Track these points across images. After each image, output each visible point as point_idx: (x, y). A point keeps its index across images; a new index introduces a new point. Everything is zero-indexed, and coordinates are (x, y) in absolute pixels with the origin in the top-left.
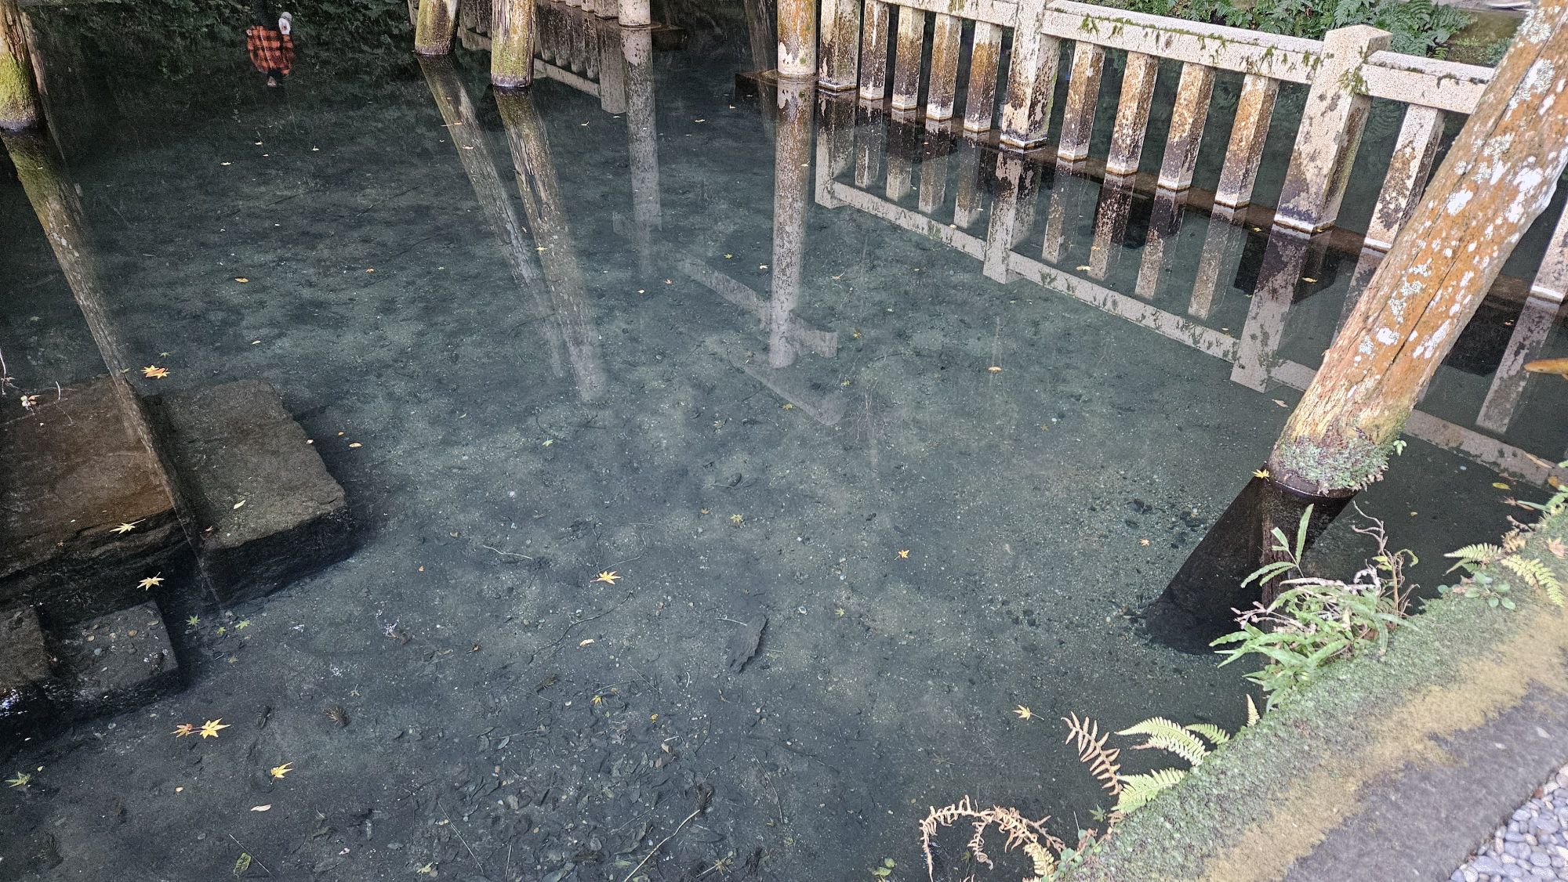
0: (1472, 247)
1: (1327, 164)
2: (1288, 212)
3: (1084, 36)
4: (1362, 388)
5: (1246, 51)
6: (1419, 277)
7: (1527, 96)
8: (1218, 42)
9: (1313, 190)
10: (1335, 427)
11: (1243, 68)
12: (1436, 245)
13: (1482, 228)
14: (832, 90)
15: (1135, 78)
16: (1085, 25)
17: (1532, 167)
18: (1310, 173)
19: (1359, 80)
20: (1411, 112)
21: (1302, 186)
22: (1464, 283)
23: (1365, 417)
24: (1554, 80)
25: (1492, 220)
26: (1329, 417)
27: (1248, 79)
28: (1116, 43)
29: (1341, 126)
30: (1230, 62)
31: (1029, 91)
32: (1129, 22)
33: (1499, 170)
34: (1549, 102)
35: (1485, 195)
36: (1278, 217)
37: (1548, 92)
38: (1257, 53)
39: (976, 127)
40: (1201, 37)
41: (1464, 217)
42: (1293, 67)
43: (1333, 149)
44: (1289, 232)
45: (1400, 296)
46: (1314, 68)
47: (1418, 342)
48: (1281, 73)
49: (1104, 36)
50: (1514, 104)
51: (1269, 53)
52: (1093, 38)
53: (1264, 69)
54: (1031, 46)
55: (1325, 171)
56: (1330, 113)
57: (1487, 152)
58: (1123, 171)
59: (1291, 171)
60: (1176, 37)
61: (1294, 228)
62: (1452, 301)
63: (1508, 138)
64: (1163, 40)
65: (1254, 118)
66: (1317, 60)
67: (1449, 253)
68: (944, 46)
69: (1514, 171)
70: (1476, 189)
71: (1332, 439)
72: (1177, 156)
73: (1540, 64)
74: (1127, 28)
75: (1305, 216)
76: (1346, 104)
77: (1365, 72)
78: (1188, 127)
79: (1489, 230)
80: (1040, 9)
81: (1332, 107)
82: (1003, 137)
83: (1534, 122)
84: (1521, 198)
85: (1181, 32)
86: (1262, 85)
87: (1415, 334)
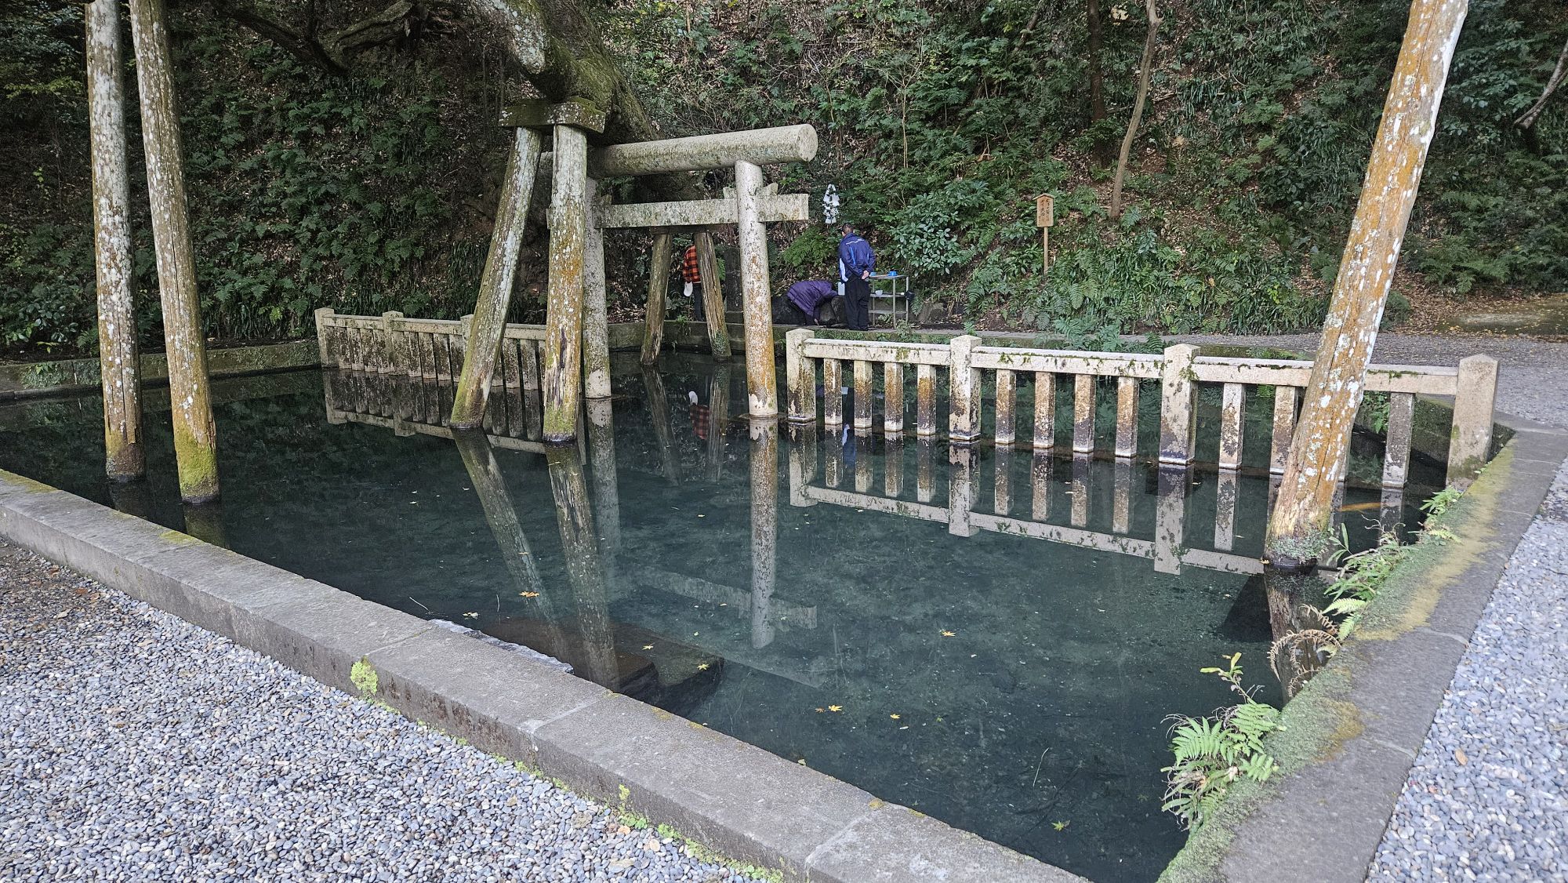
0: (1338, 421)
1: (1184, 421)
2: (1166, 454)
3: (1003, 365)
4: (1307, 501)
5: (1117, 364)
6: (1317, 440)
7: (1341, 350)
8: (1097, 361)
9: (1180, 439)
10: (1297, 525)
11: (1117, 373)
12: (1321, 423)
13: (1339, 412)
14: (801, 422)
15: (1043, 388)
16: (1002, 359)
17: (1353, 381)
18: (1175, 429)
19: (1192, 373)
20: (1226, 388)
21: (1172, 437)
22: (1339, 439)
23: (1312, 516)
24: (1351, 342)
25: (1343, 408)
26: (1293, 520)
27: (1120, 380)
28: (1027, 367)
29: (1187, 399)
30: (1108, 370)
31: (967, 405)
32: (1033, 354)
33: (1340, 384)
34: (1352, 351)
35: (1336, 396)
36: (1161, 459)
37: (1350, 348)
38: (1124, 364)
39: (927, 432)
40: (1085, 359)
41: (1330, 408)
42: (1149, 370)
43: (1186, 413)
44: (1171, 466)
45: (1311, 451)
46: (1162, 369)
47: (1326, 473)
48: (1141, 374)
49: (1018, 364)
50: (1336, 354)
51: (1132, 364)
52: (1010, 366)
53: (1131, 373)
54: (965, 375)
55: (1185, 427)
56: (1178, 394)
57: (1331, 377)
58: (1046, 446)
59: (1163, 430)
60: (1068, 360)
61: (1174, 464)
62: (1336, 449)
63: (1339, 369)
64: (1059, 363)
65: (1130, 402)
66: (1163, 365)
67: (1328, 426)
68: (894, 382)
69: (1346, 384)
70: (1332, 394)
71: (1298, 532)
72: (1083, 432)
73: (1342, 336)
74: (1033, 358)
75: (1179, 455)
76: (1187, 387)
77: (1194, 368)
78: (1087, 413)
79: (1343, 413)
80: (968, 352)
81: (1179, 390)
82: (951, 436)
83: (1348, 361)
84: (1352, 396)
85: (1071, 357)
86: (1130, 382)
87: (1324, 469)
